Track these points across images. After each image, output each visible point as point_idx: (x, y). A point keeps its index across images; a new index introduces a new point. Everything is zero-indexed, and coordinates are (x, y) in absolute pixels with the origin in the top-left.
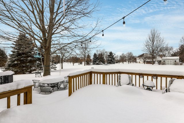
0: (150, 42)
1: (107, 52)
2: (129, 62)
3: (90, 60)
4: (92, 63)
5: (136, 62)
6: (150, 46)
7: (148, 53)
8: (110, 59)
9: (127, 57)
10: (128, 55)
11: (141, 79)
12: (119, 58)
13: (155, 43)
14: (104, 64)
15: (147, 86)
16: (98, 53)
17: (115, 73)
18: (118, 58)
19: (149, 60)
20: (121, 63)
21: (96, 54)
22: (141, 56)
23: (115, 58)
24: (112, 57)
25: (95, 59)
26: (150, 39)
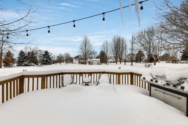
0: (83, 45)
1: (41, 51)
2: (66, 63)
3: (13, 59)
4: (16, 65)
5: (73, 62)
6: (83, 50)
7: (82, 55)
8: (46, 59)
9: (64, 57)
10: (65, 56)
11: (81, 77)
12: (56, 59)
13: (87, 47)
14: (37, 65)
15: (85, 83)
16: (27, 51)
17: (56, 74)
18: (54, 58)
19: (83, 61)
20: (58, 64)
21: (23, 52)
22: (77, 57)
23: (51, 58)
24: (49, 57)
25: (22, 59)
26: (83, 43)
